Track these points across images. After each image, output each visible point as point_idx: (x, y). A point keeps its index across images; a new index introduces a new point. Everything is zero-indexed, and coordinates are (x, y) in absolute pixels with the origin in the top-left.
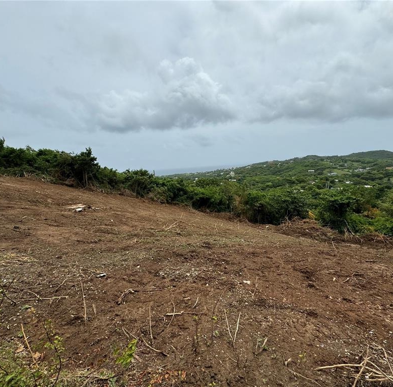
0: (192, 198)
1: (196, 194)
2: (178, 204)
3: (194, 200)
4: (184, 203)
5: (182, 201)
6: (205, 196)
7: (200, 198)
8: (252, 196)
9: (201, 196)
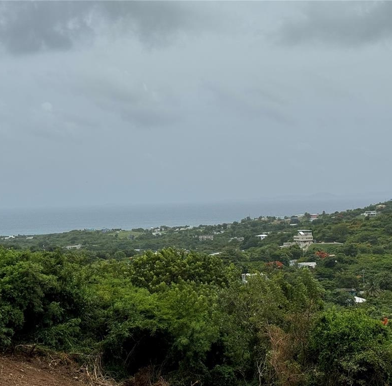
0: (101, 331)
2: (41, 354)
3: (112, 337)
4: (66, 349)
5: (61, 342)
7: (136, 331)
8: (333, 331)
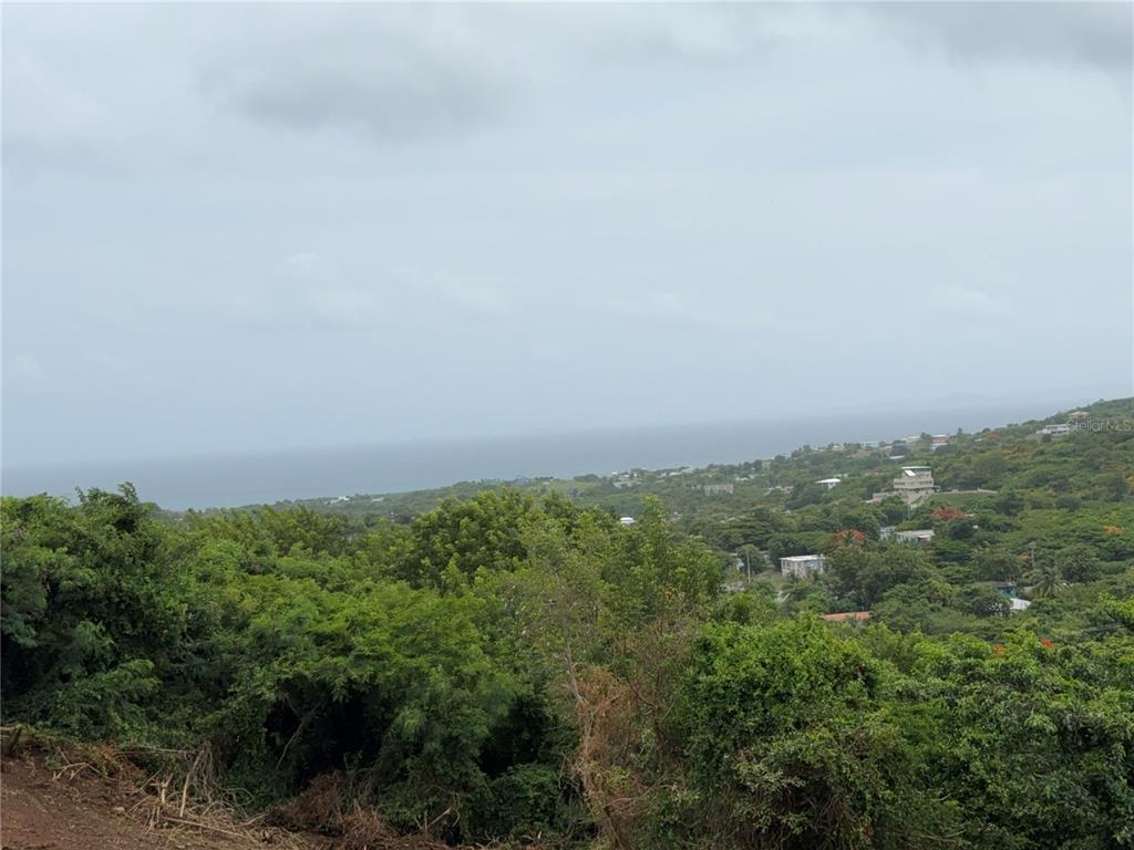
0: (215, 689)
1: (269, 647)
3: (238, 704)
4: (111, 737)
5: (96, 718)
6: (341, 671)
7: (295, 688)
9: (310, 665)
